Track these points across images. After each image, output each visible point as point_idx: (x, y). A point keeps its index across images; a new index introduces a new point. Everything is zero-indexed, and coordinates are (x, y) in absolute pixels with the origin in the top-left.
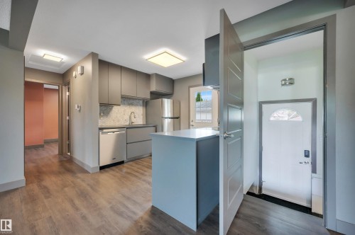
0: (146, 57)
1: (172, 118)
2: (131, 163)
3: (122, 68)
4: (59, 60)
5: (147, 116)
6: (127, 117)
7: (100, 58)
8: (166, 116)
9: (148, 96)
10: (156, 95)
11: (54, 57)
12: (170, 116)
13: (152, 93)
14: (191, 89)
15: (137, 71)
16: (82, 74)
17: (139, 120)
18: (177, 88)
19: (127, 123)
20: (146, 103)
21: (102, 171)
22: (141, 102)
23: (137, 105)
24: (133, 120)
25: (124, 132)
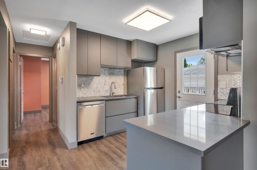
0: (125, 20)
1: (155, 89)
2: (110, 138)
3: (101, 36)
4: (43, 34)
5: (128, 85)
6: (107, 87)
7: (78, 27)
8: (149, 87)
9: (129, 65)
10: (138, 63)
11: (38, 31)
12: (153, 87)
13: (133, 61)
14: (178, 55)
15: (117, 38)
16: (63, 45)
17: (120, 91)
18: (162, 53)
19: (108, 94)
20: (127, 73)
21: (80, 146)
22: (122, 71)
23: (118, 75)
24: (114, 91)
25: (103, 105)
